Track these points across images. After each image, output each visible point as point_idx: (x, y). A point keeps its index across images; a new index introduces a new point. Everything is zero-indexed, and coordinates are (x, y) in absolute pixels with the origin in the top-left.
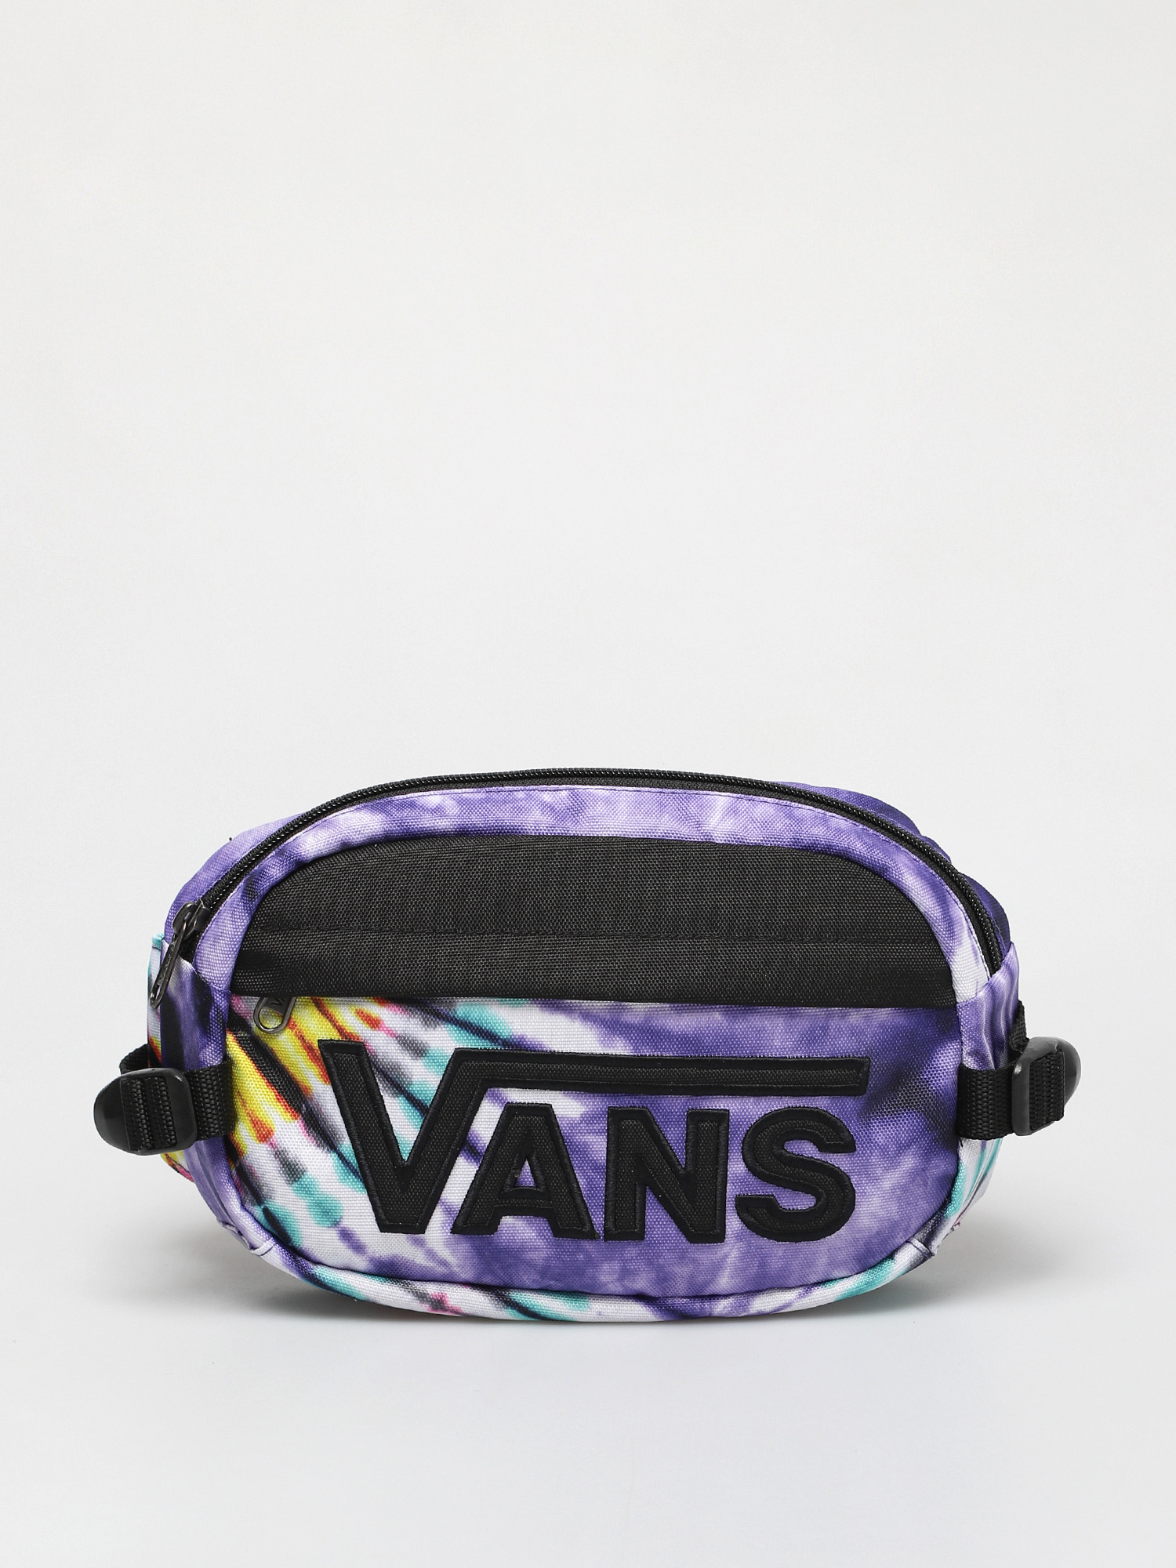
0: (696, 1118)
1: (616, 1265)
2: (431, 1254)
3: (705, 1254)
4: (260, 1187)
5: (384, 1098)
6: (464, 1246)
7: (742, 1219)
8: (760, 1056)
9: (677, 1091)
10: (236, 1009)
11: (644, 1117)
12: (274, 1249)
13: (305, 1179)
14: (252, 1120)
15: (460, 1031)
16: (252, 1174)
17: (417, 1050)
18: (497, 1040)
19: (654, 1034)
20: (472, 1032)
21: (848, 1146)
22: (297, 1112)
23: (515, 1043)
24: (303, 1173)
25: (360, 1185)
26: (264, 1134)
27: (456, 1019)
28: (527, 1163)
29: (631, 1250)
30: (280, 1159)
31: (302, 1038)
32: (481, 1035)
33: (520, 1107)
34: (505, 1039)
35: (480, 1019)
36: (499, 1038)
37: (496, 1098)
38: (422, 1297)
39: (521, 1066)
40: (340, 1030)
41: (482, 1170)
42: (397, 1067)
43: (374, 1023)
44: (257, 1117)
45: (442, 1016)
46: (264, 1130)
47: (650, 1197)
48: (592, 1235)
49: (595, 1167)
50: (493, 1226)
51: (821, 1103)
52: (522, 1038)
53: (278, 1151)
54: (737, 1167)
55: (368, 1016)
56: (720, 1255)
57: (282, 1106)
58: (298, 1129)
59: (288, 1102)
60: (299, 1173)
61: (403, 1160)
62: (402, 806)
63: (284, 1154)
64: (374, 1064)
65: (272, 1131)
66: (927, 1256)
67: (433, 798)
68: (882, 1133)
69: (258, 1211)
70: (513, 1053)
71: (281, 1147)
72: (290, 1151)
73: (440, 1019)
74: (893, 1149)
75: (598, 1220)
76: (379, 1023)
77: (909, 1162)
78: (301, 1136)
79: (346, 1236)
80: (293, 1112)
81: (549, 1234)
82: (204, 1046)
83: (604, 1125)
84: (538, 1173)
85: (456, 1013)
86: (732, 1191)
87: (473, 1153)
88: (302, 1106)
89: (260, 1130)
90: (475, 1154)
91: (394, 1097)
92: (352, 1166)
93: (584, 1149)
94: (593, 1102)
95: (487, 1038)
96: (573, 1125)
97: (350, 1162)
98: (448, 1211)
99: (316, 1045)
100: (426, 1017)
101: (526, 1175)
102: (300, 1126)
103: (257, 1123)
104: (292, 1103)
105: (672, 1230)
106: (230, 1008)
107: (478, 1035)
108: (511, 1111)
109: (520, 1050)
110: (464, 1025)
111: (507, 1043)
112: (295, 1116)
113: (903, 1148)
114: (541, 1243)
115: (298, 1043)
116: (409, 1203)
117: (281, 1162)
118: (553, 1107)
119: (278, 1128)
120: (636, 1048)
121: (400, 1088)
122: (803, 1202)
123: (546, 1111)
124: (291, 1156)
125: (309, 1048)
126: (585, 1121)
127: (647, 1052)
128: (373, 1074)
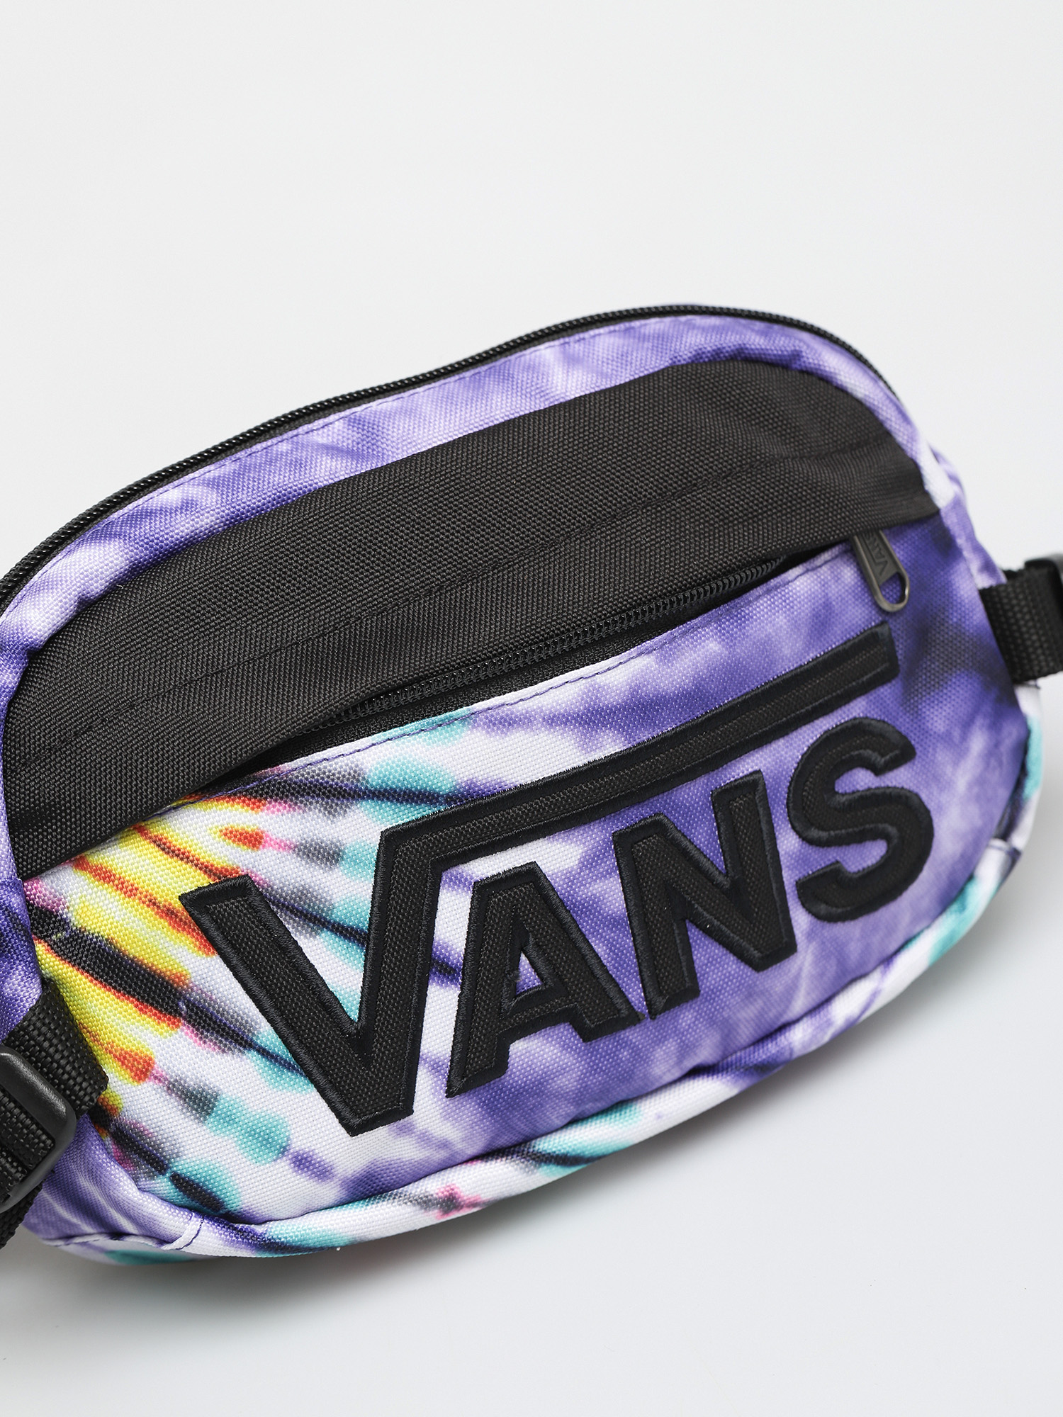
0: (723, 799)
1: (671, 1045)
2: (425, 1139)
3: (776, 979)
4: (158, 1147)
5: (300, 943)
6: (468, 1108)
7: (809, 911)
8: (774, 679)
9: (691, 774)
10: (39, 902)
11: (657, 827)
12: (204, 1228)
13: (221, 1106)
14: (115, 1056)
15: (380, 806)
16: (141, 1134)
17: (328, 855)
18: (437, 799)
19: (646, 708)
20: (398, 800)
21: (904, 753)
22: (175, 1017)
23: (462, 794)
24: (216, 1099)
25: (302, 1081)
26: (142, 1069)
27: (370, 791)
28: (523, 957)
29: (686, 1016)
30: (177, 1094)
31: (153, 903)
32: (413, 799)
33: (496, 881)
34: (448, 794)
35: (404, 779)
36: (439, 795)
37: (459, 882)
38: (425, 1203)
39: (480, 823)
40: (207, 869)
41: (466, 992)
42: (304, 893)
43: (253, 840)
44: (122, 1049)
45: (349, 794)
46: (139, 1063)
47: (694, 933)
48: (633, 1019)
49: (614, 923)
50: (500, 1063)
51: (857, 709)
52: (471, 784)
53: (170, 1083)
54: (788, 842)
55: (241, 834)
56: (794, 971)
57: (150, 1016)
58: (185, 1040)
59: (156, 1008)
60: (210, 1101)
61: (352, 1021)
62: (134, 519)
63: (180, 1084)
64: (270, 900)
65: (151, 1059)
66: (1014, 856)
67: (170, 495)
68: (939, 717)
69: (163, 1184)
70: (466, 810)
71: (171, 1077)
72: (187, 1077)
73: (348, 799)
74: (956, 733)
75: (635, 994)
76: (261, 838)
77: (978, 742)
78: (194, 1048)
79: (303, 1163)
80: (169, 1019)
81: (576, 1040)
82: (7, 974)
83: (611, 861)
84: (540, 964)
85: (367, 782)
86: (789, 878)
87: (447, 972)
88: (177, 1005)
89: (133, 1065)
90: (449, 973)
91: (315, 937)
92: (282, 1058)
93: (592, 906)
94: (591, 836)
95: (422, 801)
96: (571, 878)
97: (278, 1056)
98: (435, 1067)
99: (178, 905)
100: (327, 803)
101: (527, 973)
102: (187, 1034)
103: (125, 1058)
104: (162, 1006)
105: (732, 965)
106: (28, 904)
107: (407, 801)
108: (484, 891)
109: (474, 800)
110: (384, 795)
111: (451, 798)
112: (174, 1023)
113: (967, 725)
114: (568, 1059)
115: (150, 912)
116: (381, 1078)
117: (180, 1097)
118: (539, 864)
119: (158, 1051)
120: (629, 736)
121: (318, 921)
122: (870, 854)
123: (530, 874)
124: (191, 1083)
125: (169, 913)
126: (586, 866)
127: (645, 736)
128: (275, 914)
